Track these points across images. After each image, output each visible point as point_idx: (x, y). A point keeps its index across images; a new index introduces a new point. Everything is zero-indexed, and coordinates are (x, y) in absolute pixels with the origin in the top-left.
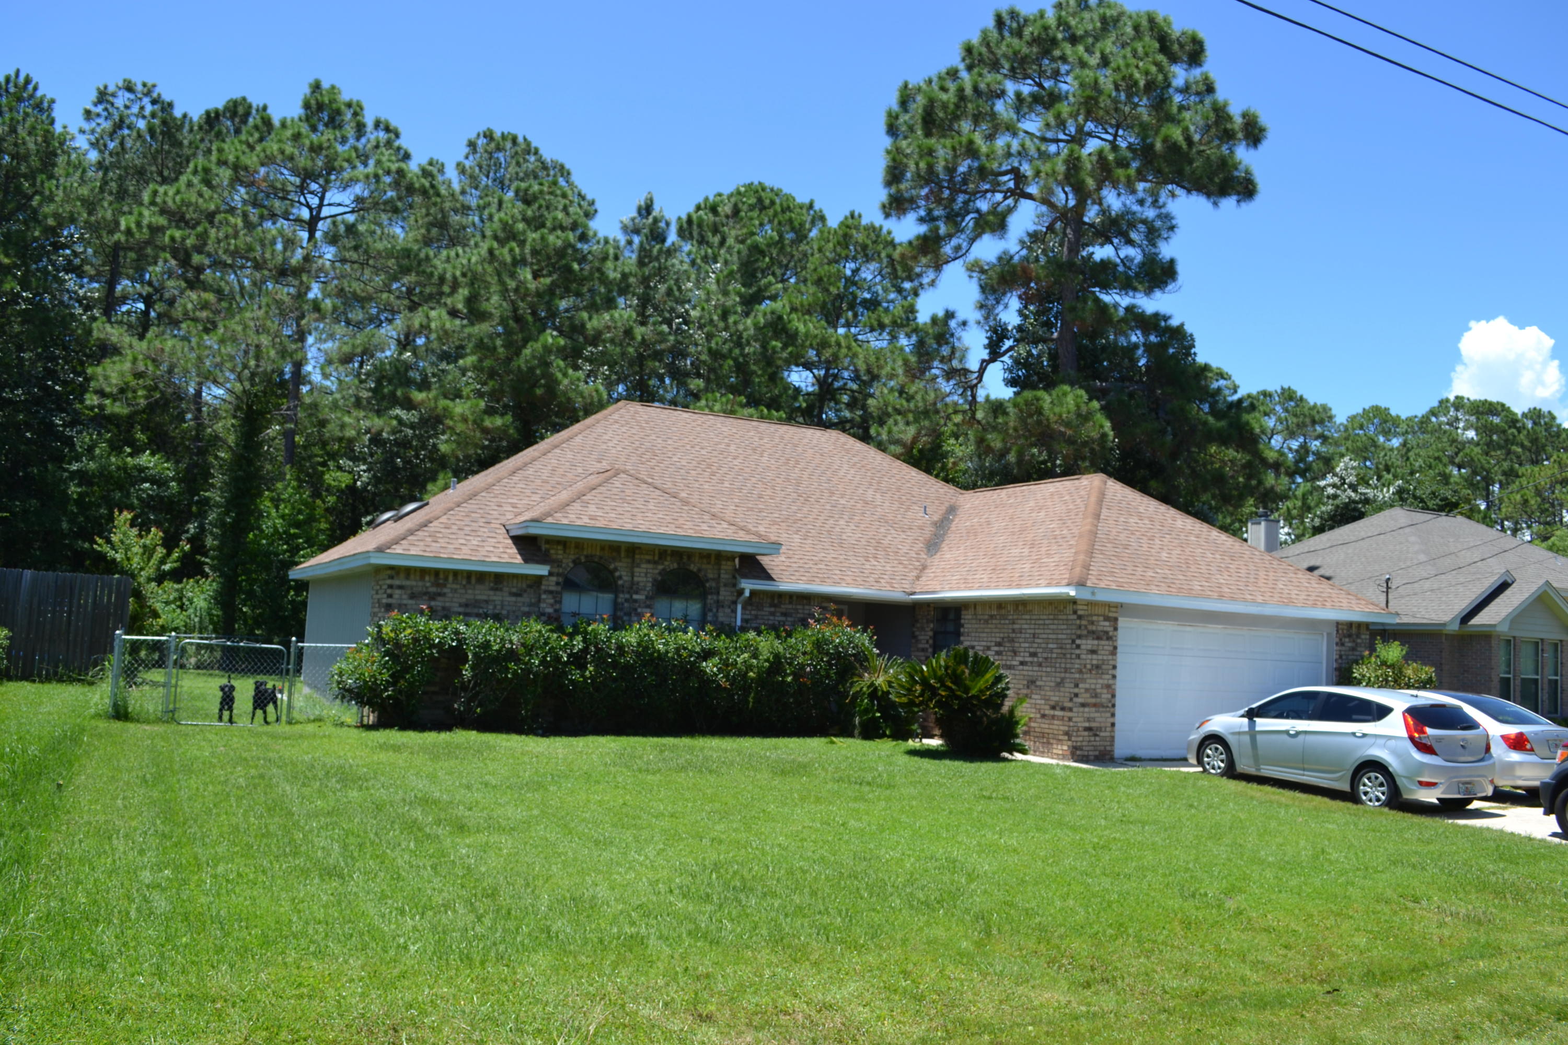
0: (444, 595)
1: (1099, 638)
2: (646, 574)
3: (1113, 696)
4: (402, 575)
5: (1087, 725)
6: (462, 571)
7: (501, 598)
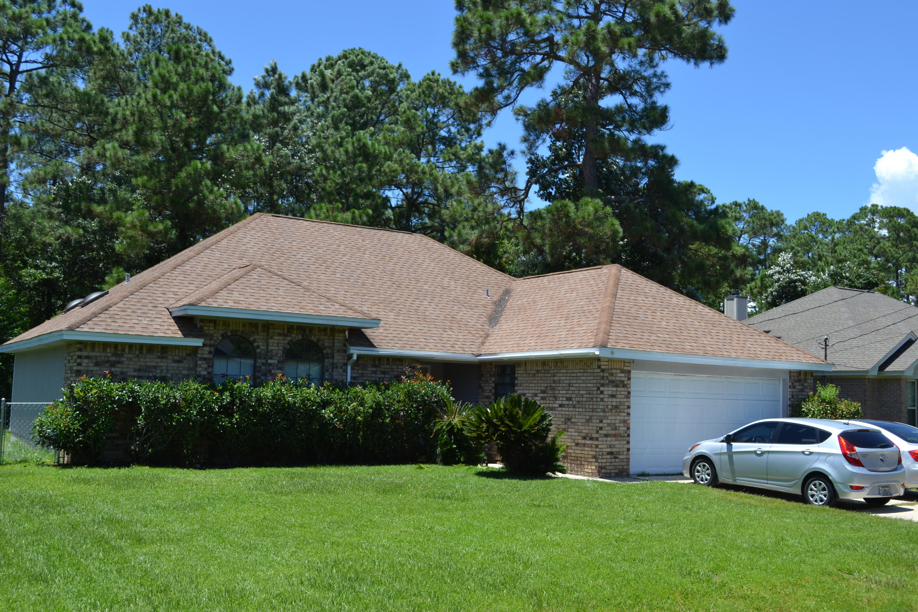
0: (122, 363)
1: (617, 386)
2: (278, 344)
3: (628, 428)
4: (89, 348)
5: (609, 450)
6: (136, 344)
7: (166, 364)
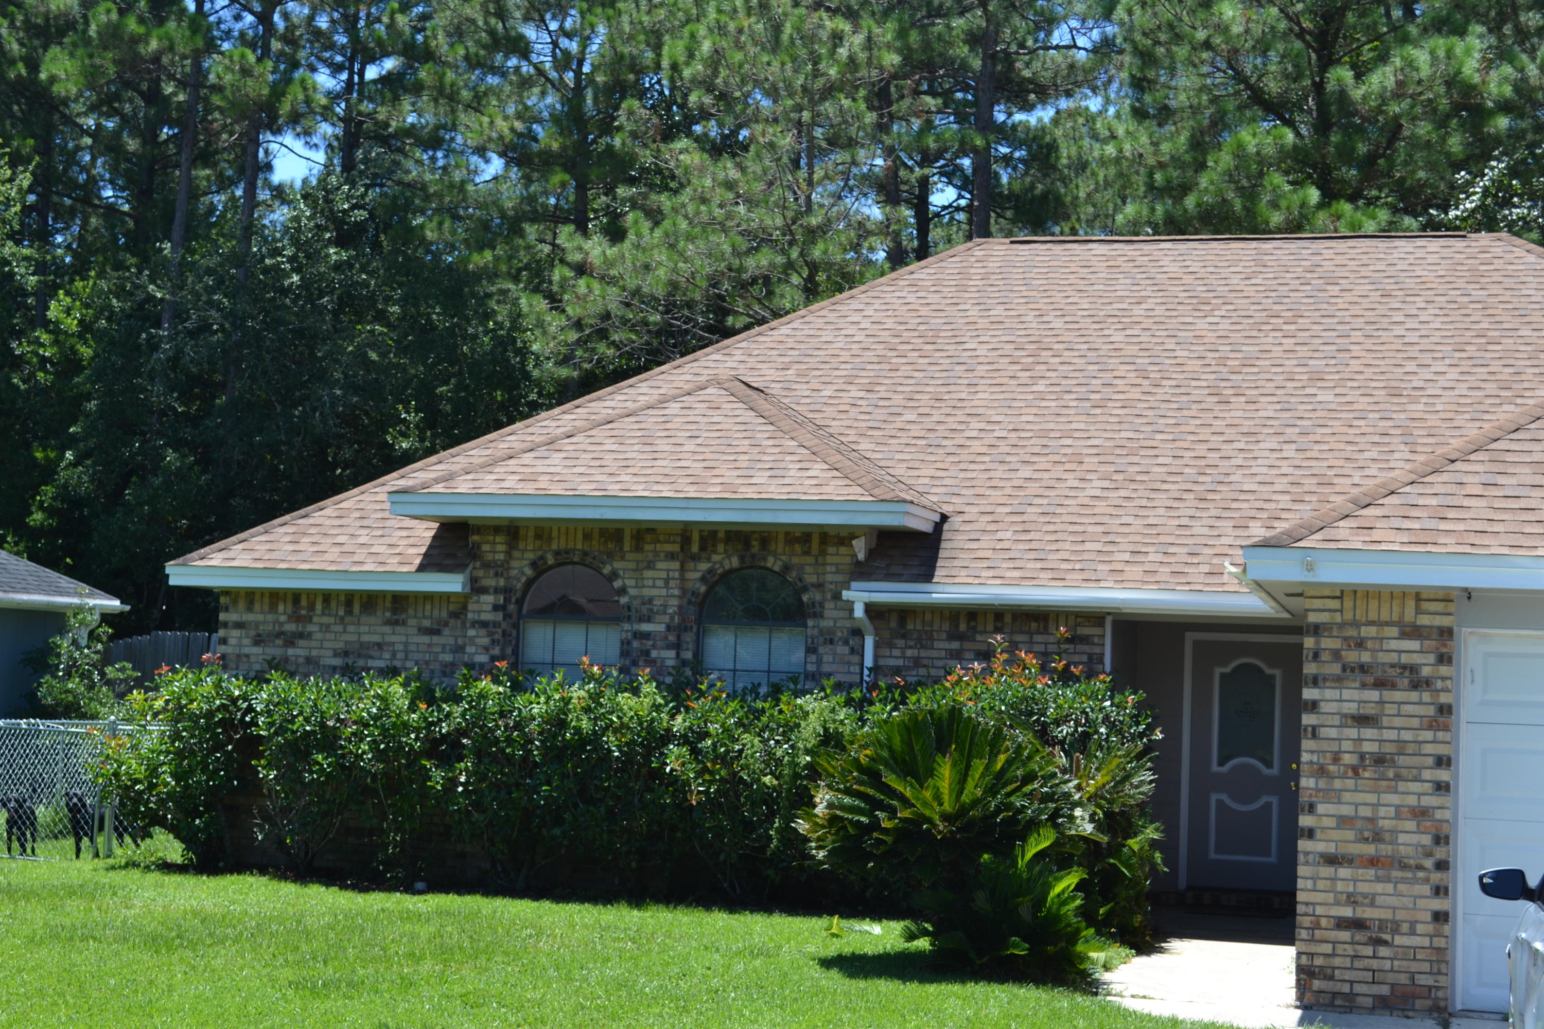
4: (242, 604)
6: (338, 592)
7: (403, 639)
